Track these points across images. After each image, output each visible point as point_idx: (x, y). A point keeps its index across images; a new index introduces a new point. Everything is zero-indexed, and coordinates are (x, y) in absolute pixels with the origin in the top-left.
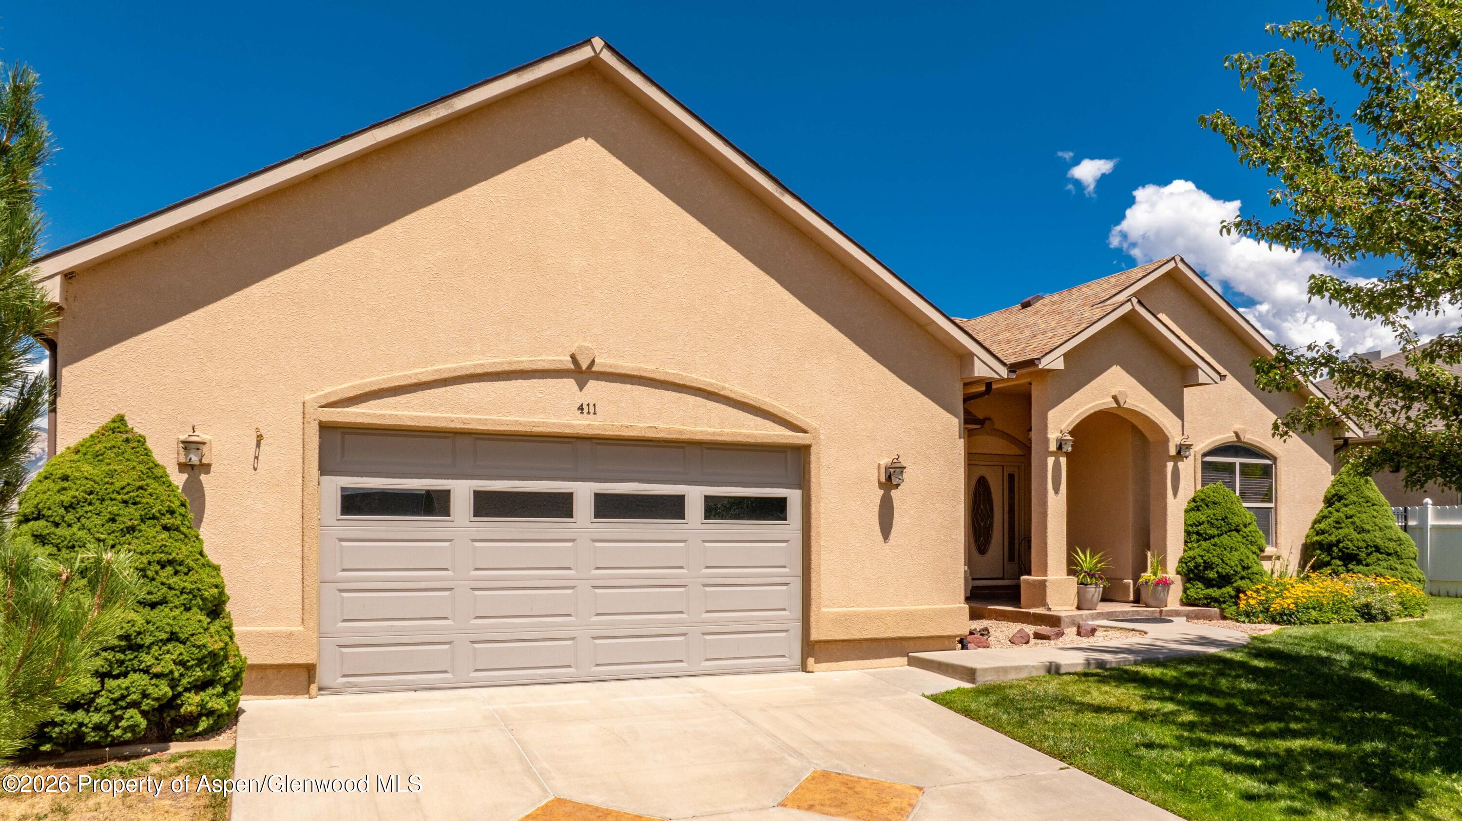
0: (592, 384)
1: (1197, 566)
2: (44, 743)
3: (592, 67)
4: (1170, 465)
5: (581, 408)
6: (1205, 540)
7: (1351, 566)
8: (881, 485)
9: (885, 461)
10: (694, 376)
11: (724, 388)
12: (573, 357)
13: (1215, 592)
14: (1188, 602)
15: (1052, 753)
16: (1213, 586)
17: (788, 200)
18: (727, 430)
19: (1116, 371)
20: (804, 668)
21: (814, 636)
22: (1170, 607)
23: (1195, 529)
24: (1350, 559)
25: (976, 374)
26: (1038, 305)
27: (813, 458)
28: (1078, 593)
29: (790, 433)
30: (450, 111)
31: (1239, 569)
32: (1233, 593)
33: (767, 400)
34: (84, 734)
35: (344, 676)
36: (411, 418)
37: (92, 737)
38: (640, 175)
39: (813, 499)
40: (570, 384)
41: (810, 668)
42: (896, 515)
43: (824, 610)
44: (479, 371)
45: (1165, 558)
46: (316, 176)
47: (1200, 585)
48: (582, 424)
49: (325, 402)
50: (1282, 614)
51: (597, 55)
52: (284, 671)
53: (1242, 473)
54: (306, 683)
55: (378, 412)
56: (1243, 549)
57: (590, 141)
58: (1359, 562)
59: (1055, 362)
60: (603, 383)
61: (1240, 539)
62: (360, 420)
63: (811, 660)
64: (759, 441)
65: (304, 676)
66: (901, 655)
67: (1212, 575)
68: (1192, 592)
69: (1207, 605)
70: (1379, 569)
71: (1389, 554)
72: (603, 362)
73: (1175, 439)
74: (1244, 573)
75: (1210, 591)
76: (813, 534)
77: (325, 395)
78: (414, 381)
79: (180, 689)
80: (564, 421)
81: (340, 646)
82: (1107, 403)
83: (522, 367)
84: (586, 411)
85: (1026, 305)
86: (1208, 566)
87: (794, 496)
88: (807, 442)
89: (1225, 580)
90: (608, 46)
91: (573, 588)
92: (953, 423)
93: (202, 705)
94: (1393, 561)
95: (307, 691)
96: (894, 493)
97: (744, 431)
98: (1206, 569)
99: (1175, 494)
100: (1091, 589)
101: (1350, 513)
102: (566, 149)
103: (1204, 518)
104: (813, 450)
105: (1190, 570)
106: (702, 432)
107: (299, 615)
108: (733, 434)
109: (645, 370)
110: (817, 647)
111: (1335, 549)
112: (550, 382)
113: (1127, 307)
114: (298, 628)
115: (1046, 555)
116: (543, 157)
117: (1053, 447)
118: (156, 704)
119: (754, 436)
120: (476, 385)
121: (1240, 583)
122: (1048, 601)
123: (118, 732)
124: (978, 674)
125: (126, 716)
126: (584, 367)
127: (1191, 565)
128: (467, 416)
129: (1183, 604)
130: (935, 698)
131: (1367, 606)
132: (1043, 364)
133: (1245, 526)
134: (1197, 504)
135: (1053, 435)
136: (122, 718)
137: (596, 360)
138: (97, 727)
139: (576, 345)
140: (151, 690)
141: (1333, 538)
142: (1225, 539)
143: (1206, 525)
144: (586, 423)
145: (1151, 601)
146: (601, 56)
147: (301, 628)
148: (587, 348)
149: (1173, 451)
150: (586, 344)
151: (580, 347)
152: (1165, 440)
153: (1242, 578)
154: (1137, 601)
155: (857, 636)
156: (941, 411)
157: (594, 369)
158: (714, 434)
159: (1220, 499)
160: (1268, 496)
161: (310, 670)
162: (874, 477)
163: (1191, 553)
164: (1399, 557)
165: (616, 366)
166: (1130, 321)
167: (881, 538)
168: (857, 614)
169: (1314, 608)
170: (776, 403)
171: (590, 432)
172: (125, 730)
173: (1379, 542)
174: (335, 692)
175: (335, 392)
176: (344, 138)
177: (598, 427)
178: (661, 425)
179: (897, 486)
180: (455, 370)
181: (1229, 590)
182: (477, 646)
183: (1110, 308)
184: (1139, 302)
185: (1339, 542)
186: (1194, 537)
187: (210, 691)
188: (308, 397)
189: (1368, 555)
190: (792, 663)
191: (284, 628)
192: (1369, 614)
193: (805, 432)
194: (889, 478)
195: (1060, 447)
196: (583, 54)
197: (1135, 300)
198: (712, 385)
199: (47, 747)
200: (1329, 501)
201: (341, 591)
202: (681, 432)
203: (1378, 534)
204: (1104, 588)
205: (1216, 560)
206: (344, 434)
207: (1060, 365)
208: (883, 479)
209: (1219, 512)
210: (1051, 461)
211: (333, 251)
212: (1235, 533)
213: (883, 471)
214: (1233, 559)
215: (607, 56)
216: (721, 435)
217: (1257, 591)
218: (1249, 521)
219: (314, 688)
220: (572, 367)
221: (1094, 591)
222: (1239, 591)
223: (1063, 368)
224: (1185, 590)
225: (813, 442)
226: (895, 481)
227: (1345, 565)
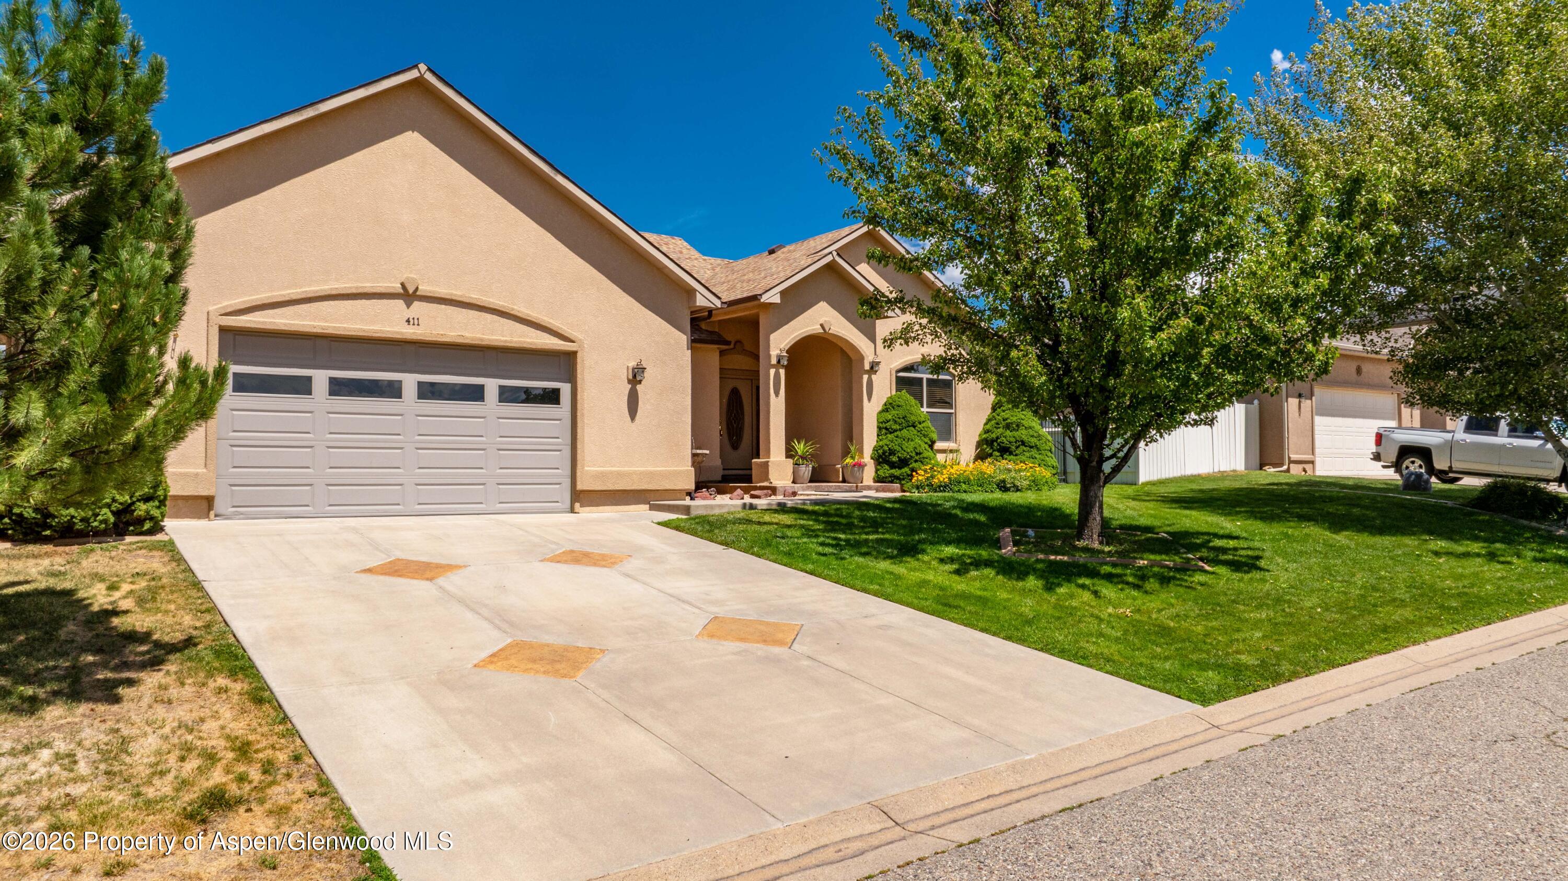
0: (416, 304)
1: (884, 453)
2: (45, 530)
3: (418, 83)
4: (865, 377)
5: (408, 321)
6: (891, 433)
7: (1005, 456)
8: (629, 381)
9: (632, 364)
10: (491, 300)
11: (513, 309)
12: (403, 285)
13: (896, 472)
14: (879, 479)
15: (721, 543)
16: (895, 468)
17: (560, 179)
18: (515, 339)
19: (823, 305)
20: (572, 511)
21: (580, 487)
22: (865, 483)
23: (884, 425)
24: (1005, 451)
25: (698, 304)
26: (779, 253)
27: (579, 360)
28: (793, 472)
29: (562, 342)
30: (317, 113)
31: (913, 454)
32: (909, 472)
33: (545, 318)
34: (74, 523)
35: (234, 507)
36: (285, 325)
37: (79, 526)
38: (451, 157)
39: (579, 389)
40: (400, 303)
41: (576, 510)
42: (640, 403)
43: (586, 468)
44: (334, 292)
45: (862, 447)
46: (218, 155)
47: (887, 467)
48: (410, 332)
49: (223, 312)
50: (940, 487)
51: (422, 76)
52: (190, 502)
53: (928, 385)
54: (206, 510)
55: (262, 320)
56: (917, 440)
57: (416, 134)
58: (1011, 453)
59: (773, 297)
60: (425, 304)
61: (915, 432)
62: (248, 325)
63: (577, 505)
64: (539, 347)
65: (205, 504)
66: (645, 503)
67: (895, 459)
68: (881, 473)
69: (892, 482)
70: (1024, 458)
71: (1031, 447)
72: (424, 289)
73: (869, 358)
74: (917, 458)
75: (893, 471)
76: (579, 414)
77: (223, 307)
78: (287, 298)
79: (134, 499)
80: (396, 329)
81: (231, 485)
82: (815, 329)
83: (365, 291)
84: (412, 322)
85: (772, 252)
86: (892, 452)
87: (565, 389)
88: (574, 349)
89: (903, 463)
90: (430, 70)
91: (401, 448)
92: (681, 339)
93: (147, 512)
94: (1034, 452)
95: (207, 516)
96: (638, 387)
97: (528, 340)
98: (890, 454)
99: (869, 399)
100: (803, 468)
101: (1006, 416)
102: (399, 139)
103: (890, 417)
104: (579, 355)
105: (880, 456)
106: (497, 340)
107: (203, 461)
108: (520, 342)
109: (455, 295)
110: (581, 496)
111: (995, 444)
112: (385, 301)
113: (830, 258)
114: (202, 470)
115: (769, 443)
116: (382, 144)
117: (774, 361)
118: (121, 507)
119: (535, 344)
120: (332, 303)
121: (914, 465)
122: (770, 477)
123: (96, 524)
124: (692, 509)
125: (102, 513)
126: (411, 292)
127: (880, 452)
128: (326, 324)
129: (875, 481)
130: (659, 524)
131: (1004, 481)
132: (764, 299)
133: (920, 423)
134: (889, 406)
135: (774, 353)
136: (99, 515)
137: (420, 287)
138: (84, 520)
139: (405, 276)
140: (118, 497)
141: (994, 436)
142: (905, 432)
143: (891, 423)
144: (412, 331)
145: (851, 480)
146: (425, 76)
147: (205, 470)
148: (412, 279)
149: (867, 367)
150: (412, 276)
151: (407, 278)
152: (862, 358)
153: (916, 461)
154: (844, 481)
155: (611, 487)
156: (673, 329)
157: (418, 293)
158: (506, 341)
159: (902, 403)
160: (949, 405)
161: (209, 501)
162: (624, 375)
163: (881, 443)
164: (1038, 449)
165: (434, 292)
166: (832, 268)
167: (629, 419)
168: (611, 472)
169: (965, 483)
170: (551, 321)
171: (415, 337)
172: (101, 522)
173: (1025, 438)
174: (228, 518)
175: (231, 305)
176: (241, 130)
177: (421, 335)
178: (467, 334)
179: (640, 382)
180: (317, 291)
181: (906, 470)
182: (330, 488)
183: (817, 258)
184: (838, 254)
185: (997, 438)
186: (884, 431)
187: (151, 504)
188: (211, 308)
189: (1017, 447)
190: (564, 507)
191: (192, 470)
192: (1004, 487)
193: (573, 342)
194: (634, 376)
195: (779, 362)
196: (413, 74)
197: (835, 253)
198: (504, 307)
199: (48, 533)
200: (994, 409)
201: (232, 446)
202: (482, 340)
203: (1024, 432)
204: (813, 467)
205: (897, 448)
206: (235, 334)
207: (777, 299)
208: (631, 377)
209: (900, 412)
210: (772, 371)
211: (230, 207)
212: (912, 428)
213: (630, 371)
214: (909, 447)
215: (429, 77)
216: (511, 342)
217: (925, 471)
218: (923, 419)
219: (212, 513)
220: (402, 291)
221: (806, 471)
222: (913, 470)
223: (779, 301)
224: (877, 470)
225: (579, 349)
226: (638, 378)
227: (1002, 456)
